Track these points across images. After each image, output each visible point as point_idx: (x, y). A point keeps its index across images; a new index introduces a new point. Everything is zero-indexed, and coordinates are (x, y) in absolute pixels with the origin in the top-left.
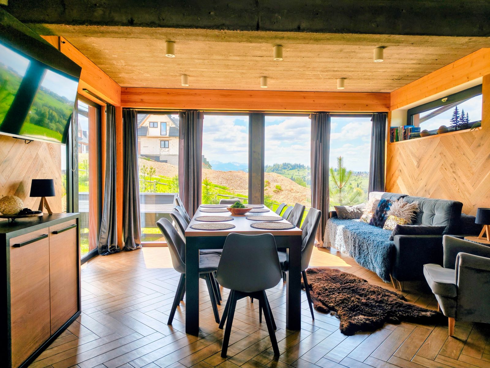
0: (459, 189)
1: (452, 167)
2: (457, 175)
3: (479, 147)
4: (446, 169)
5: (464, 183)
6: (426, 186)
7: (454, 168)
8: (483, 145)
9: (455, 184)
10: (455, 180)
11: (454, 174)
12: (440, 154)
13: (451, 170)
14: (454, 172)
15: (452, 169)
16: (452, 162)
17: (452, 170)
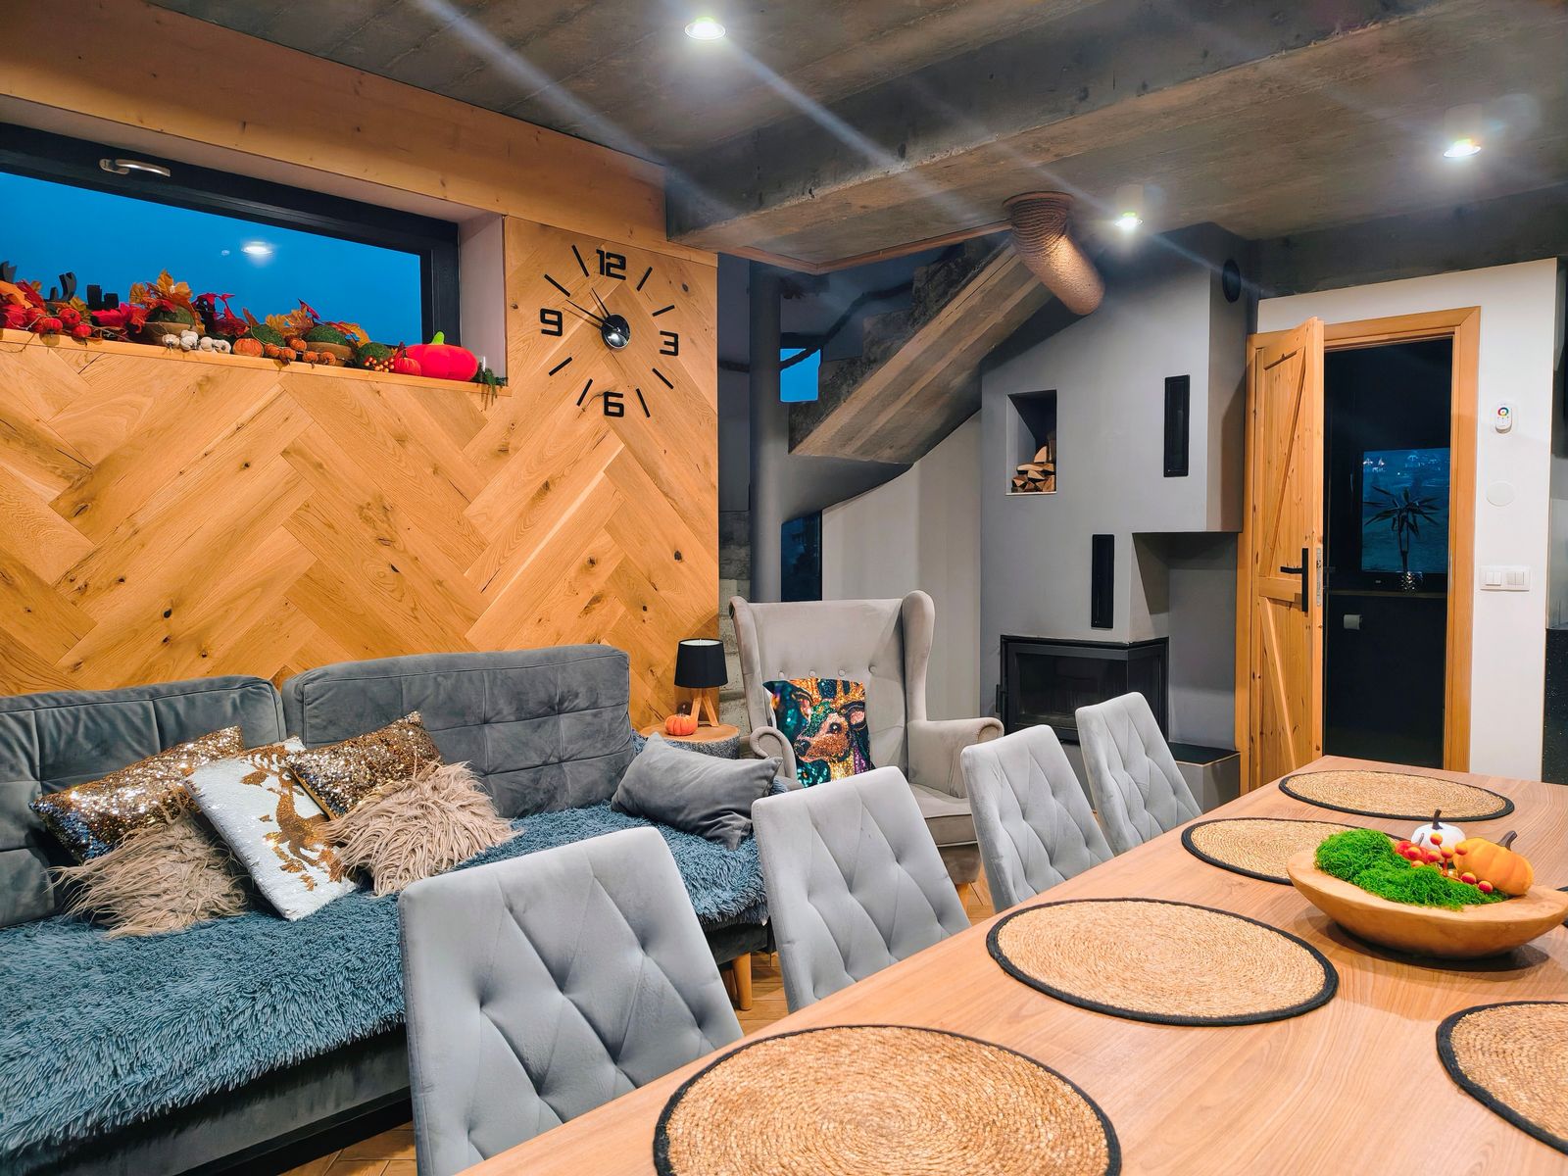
0: (414, 609)
1: (367, 520)
2: (405, 551)
3: (502, 454)
4: (331, 526)
5: (440, 583)
6: (167, 614)
7: (386, 526)
8: (517, 449)
9: (391, 588)
10: (389, 570)
11: (385, 550)
12: (285, 453)
13: (368, 534)
14: (381, 540)
15: (374, 527)
16: (369, 500)
17: (370, 530)
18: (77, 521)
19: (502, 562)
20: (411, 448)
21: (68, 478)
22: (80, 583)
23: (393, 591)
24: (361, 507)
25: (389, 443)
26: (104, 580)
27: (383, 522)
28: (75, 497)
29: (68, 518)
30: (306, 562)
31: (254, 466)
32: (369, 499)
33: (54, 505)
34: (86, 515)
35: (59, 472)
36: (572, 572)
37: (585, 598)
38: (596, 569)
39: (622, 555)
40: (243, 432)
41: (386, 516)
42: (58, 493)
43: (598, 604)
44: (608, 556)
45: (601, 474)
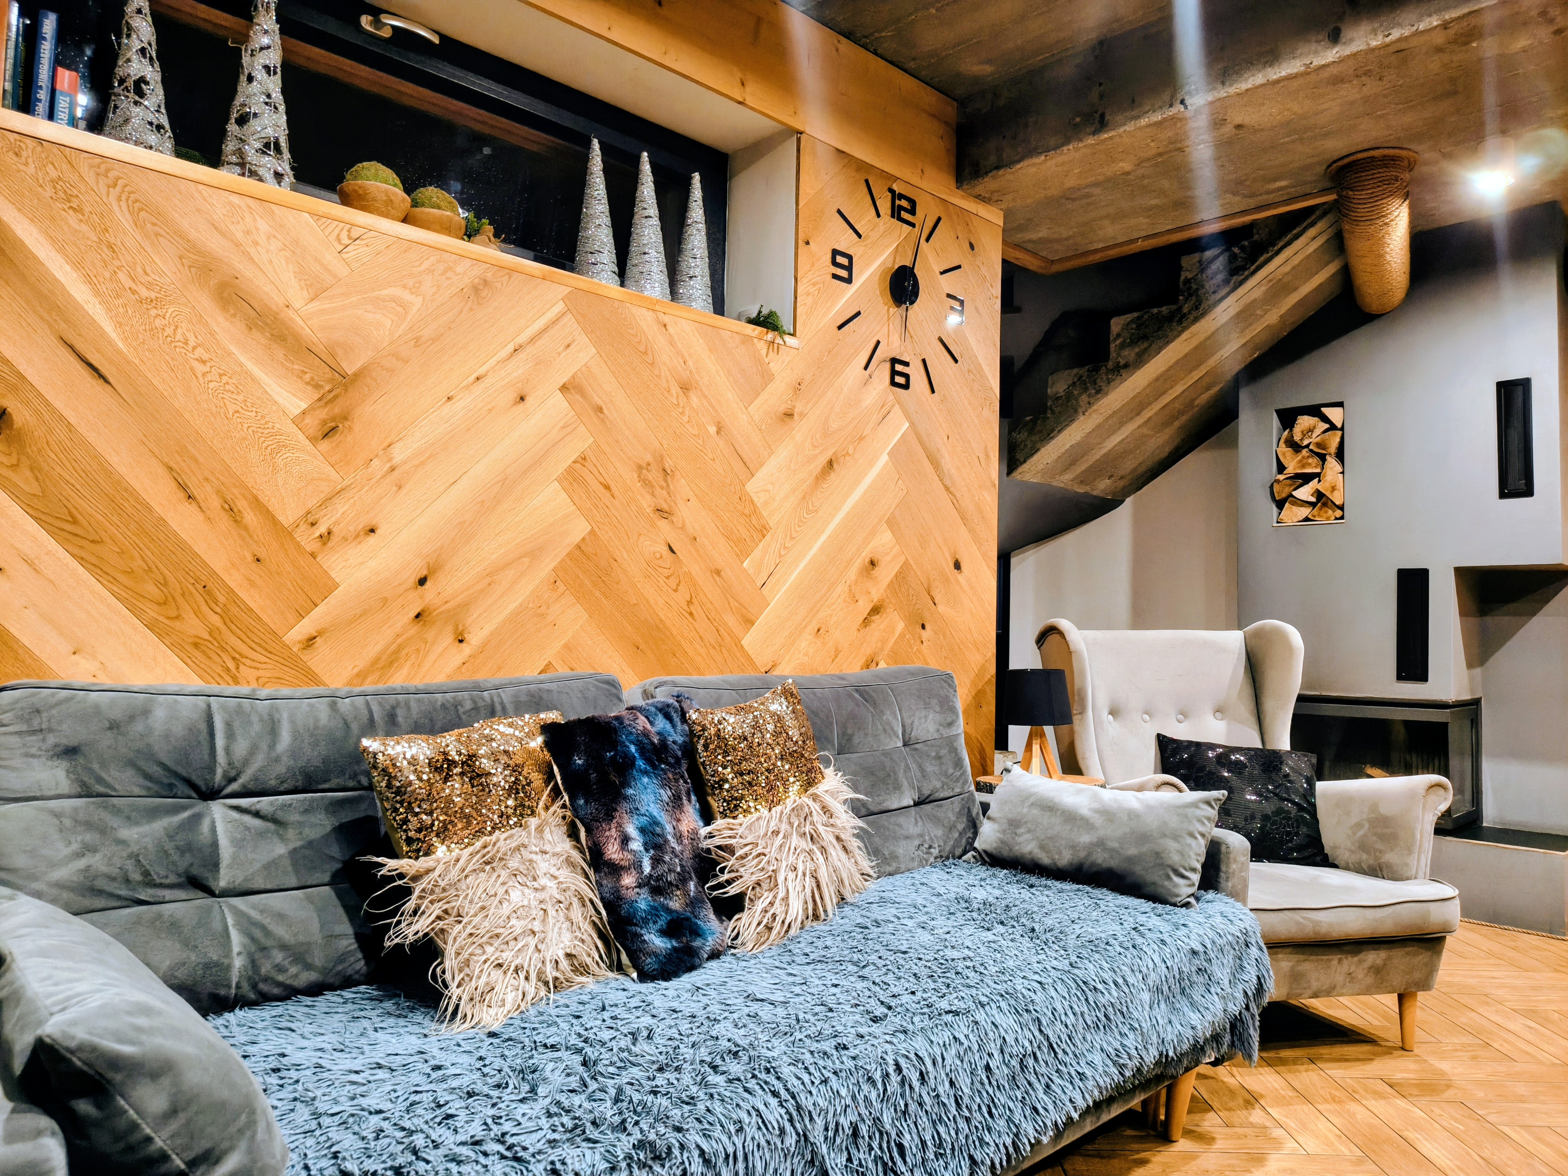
0: (690, 603)
1: (646, 483)
2: (683, 528)
3: (786, 419)
4: (607, 487)
5: (718, 573)
7: (664, 492)
8: (802, 415)
9: (666, 572)
10: (666, 550)
11: (662, 524)
12: (564, 388)
13: (646, 502)
14: (659, 511)
15: (653, 494)
17: (648, 497)
18: (325, 445)
19: (783, 553)
20: (695, 399)
21: (317, 387)
22: (322, 529)
23: (668, 578)
24: (640, 468)
25: (673, 391)
26: (352, 528)
27: (662, 488)
28: (323, 413)
29: (313, 440)
30: (580, 529)
31: (529, 400)
32: (649, 458)
33: (297, 421)
34: (336, 438)
35: (307, 377)
36: (853, 573)
37: (865, 607)
38: (877, 572)
39: (903, 559)
40: (522, 356)
41: (666, 481)
42: (304, 406)
43: (877, 617)
44: (888, 558)
45: (884, 458)
